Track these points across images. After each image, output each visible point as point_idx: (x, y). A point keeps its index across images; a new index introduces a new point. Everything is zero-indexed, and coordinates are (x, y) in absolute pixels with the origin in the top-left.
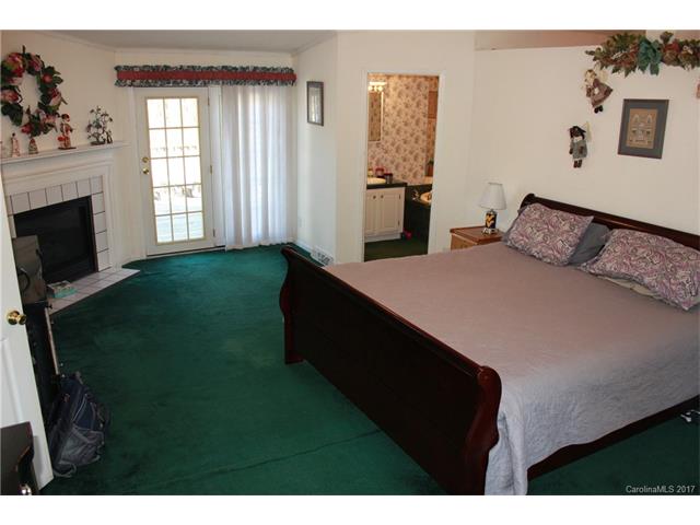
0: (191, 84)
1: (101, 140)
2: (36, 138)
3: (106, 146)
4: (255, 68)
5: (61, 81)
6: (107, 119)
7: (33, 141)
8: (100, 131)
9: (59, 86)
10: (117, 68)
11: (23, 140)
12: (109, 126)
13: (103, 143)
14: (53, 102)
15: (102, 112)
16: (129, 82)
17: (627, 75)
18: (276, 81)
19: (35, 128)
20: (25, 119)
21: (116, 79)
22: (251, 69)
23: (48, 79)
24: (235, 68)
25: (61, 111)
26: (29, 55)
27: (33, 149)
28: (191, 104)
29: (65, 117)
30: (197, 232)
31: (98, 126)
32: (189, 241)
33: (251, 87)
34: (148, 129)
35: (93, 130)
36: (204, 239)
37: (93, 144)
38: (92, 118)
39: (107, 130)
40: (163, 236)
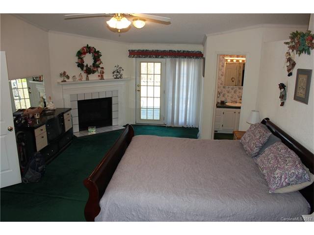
0: (156, 57)
1: (118, 77)
2: (89, 75)
3: (120, 79)
4: (184, 51)
5: (101, 55)
6: (121, 69)
7: (87, 76)
8: (118, 74)
9: (101, 57)
10: (129, 51)
11: (84, 75)
12: (122, 72)
13: (118, 78)
14: (97, 63)
15: (120, 67)
16: (132, 56)
17: (299, 55)
18: (193, 57)
19: (89, 71)
20: (85, 68)
21: (129, 55)
22: (182, 51)
23: (96, 55)
24: (175, 51)
25: (101, 66)
26: (90, 47)
27: (87, 79)
28: (158, 65)
29: (102, 68)
30: (157, 117)
31: (118, 72)
32: (153, 120)
33: (183, 59)
34: (140, 74)
35: (115, 73)
36: (160, 120)
37: (115, 78)
38: (115, 69)
39: (121, 73)
40: (143, 117)
